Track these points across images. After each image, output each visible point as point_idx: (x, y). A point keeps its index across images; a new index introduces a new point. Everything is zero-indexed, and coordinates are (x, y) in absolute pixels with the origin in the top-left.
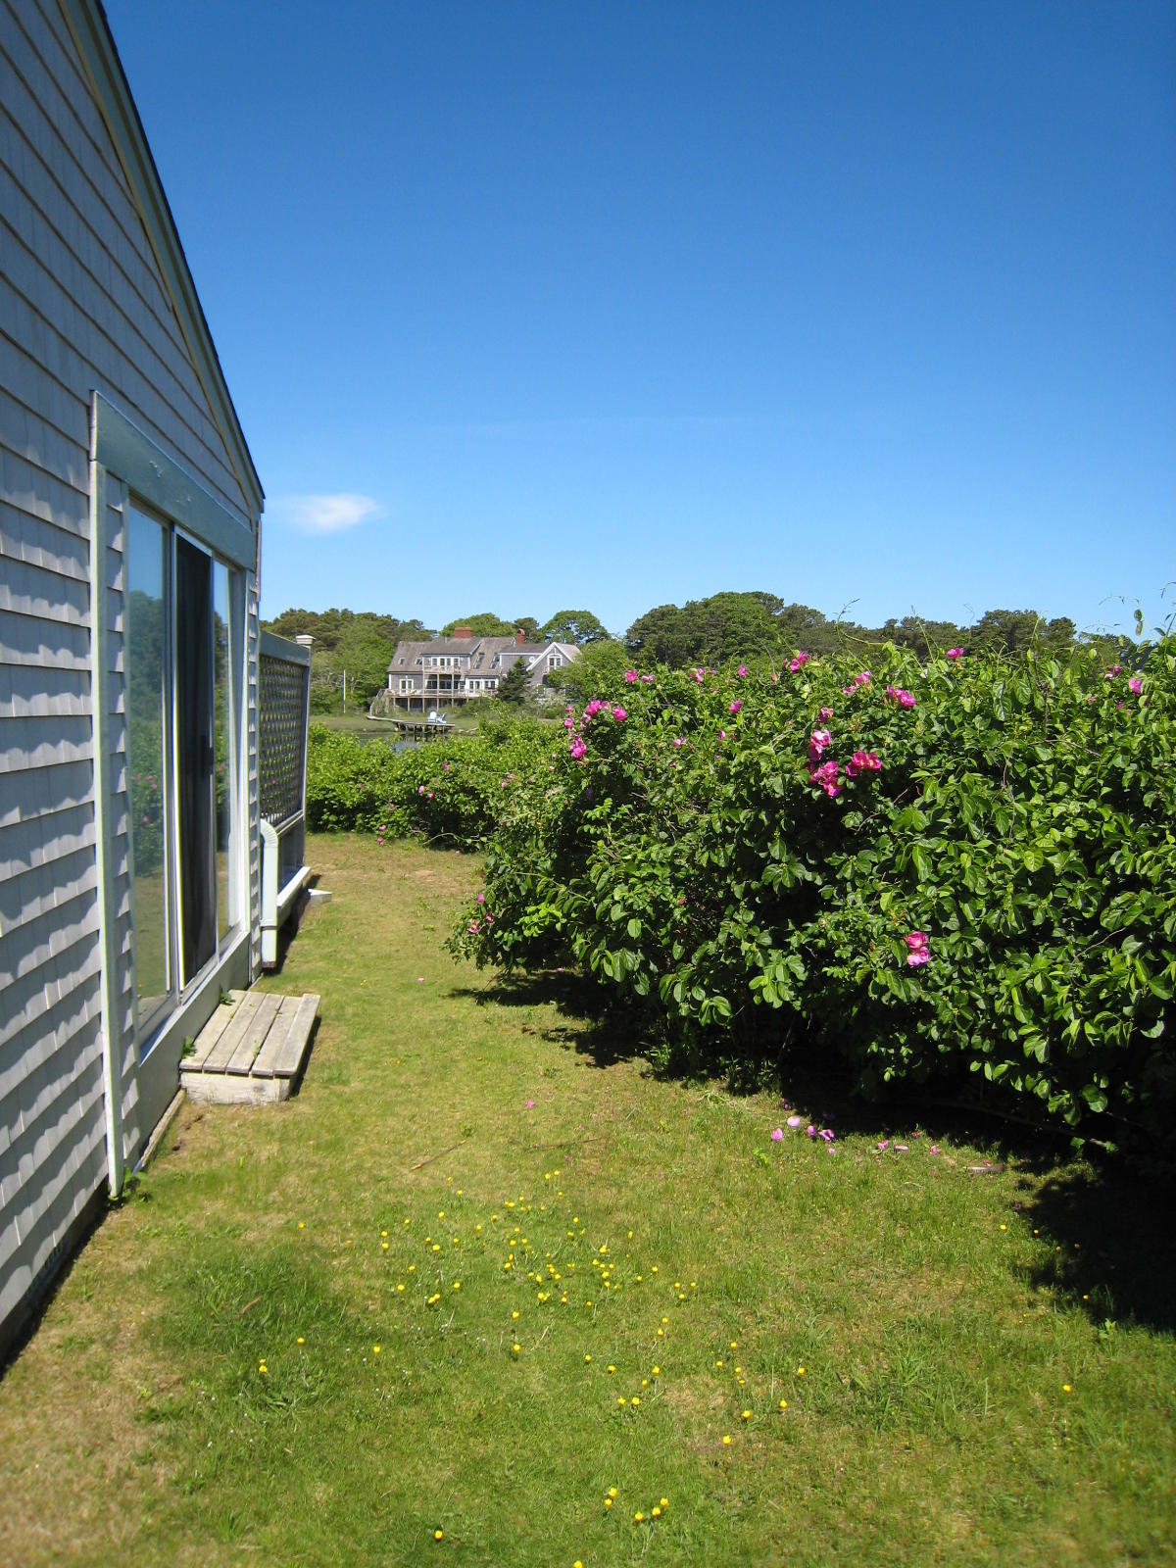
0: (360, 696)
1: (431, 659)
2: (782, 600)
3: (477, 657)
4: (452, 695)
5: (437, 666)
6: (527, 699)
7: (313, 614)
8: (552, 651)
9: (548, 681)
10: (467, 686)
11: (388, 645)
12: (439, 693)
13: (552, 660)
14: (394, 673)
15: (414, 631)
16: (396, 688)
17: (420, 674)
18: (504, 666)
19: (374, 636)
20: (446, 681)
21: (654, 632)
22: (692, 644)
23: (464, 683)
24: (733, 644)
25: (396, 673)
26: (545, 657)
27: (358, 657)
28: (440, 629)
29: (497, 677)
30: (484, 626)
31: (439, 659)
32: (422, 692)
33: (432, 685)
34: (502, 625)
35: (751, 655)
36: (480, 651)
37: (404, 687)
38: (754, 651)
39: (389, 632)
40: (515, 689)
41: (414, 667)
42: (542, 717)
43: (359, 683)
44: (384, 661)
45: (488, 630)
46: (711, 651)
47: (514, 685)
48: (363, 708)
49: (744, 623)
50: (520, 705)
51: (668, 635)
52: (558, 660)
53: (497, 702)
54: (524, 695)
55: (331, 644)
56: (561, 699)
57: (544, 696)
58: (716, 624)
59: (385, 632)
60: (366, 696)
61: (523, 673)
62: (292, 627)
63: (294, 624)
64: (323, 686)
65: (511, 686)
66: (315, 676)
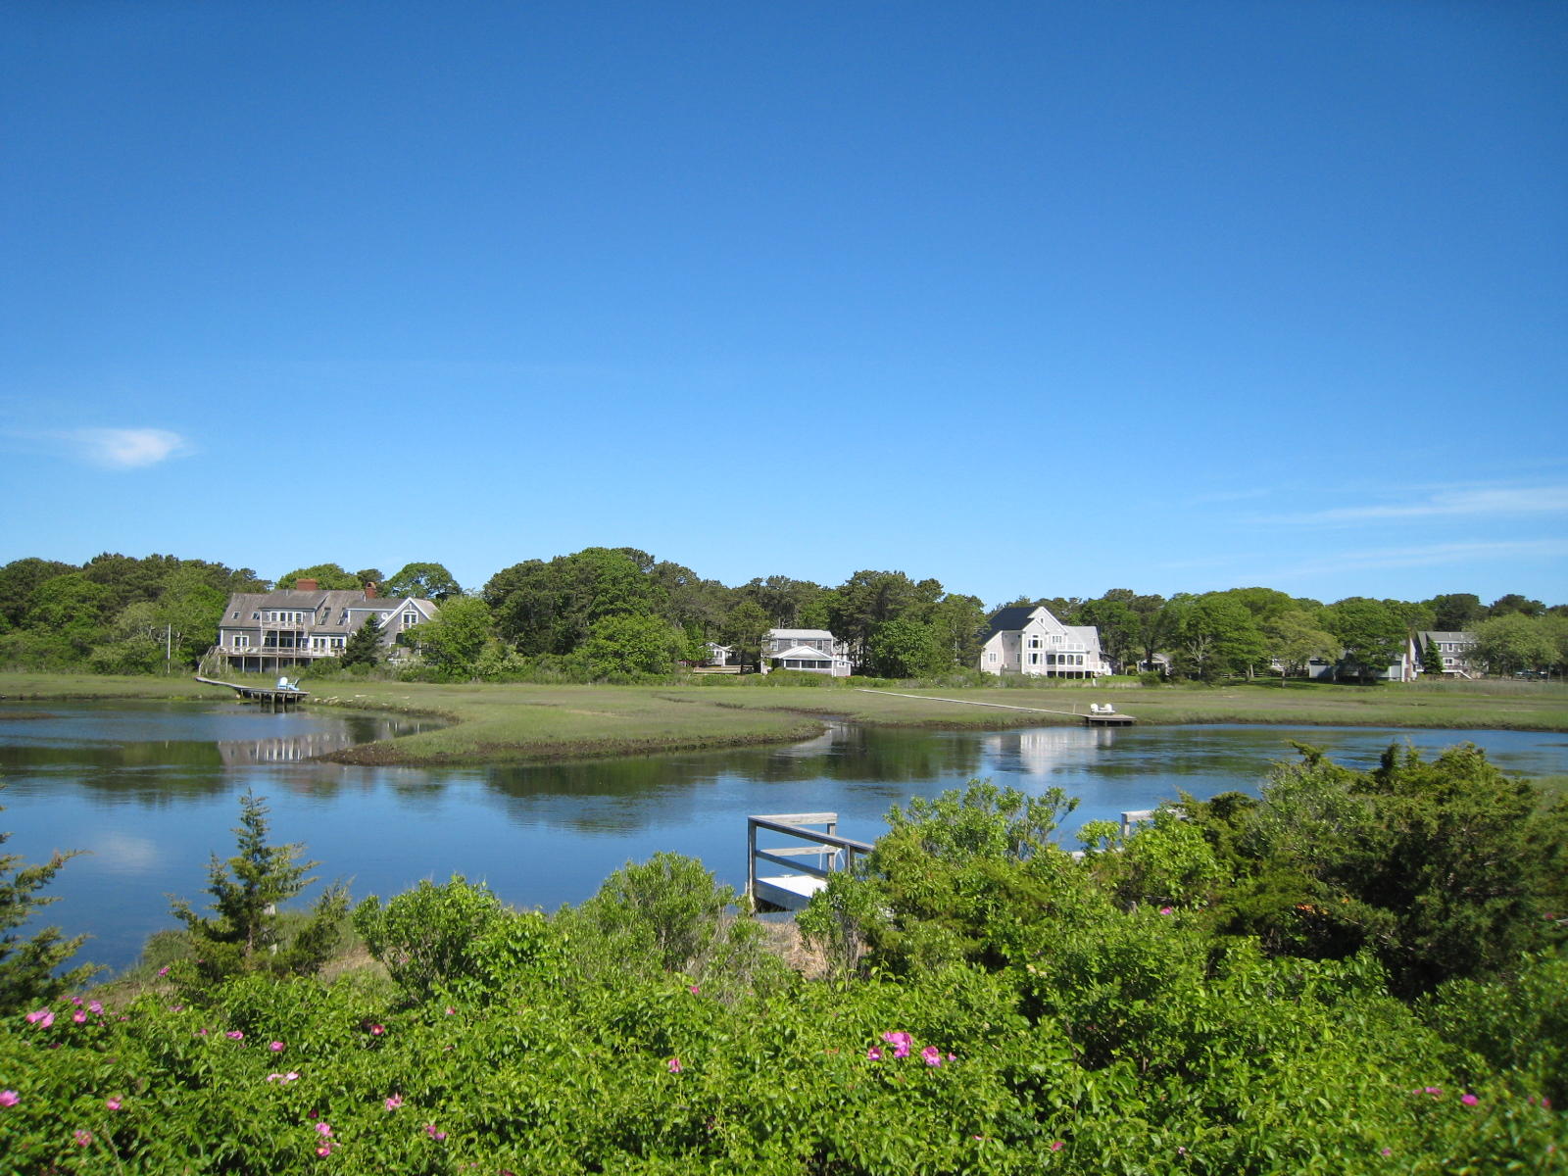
0: (187, 654)
1: (270, 614)
2: (653, 557)
3: (323, 611)
4: (294, 655)
5: (276, 622)
6: (380, 659)
7: (132, 560)
8: (407, 607)
9: (400, 638)
10: (311, 644)
11: (219, 595)
12: (278, 652)
13: (406, 617)
14: (226, 629)
15: (245, 582)
16: (228, 646)
17: (258, 630)
18: (353, 623)
19: (200, 586)
20: (287, 639)
21: (517, 588)
22: (560, 602)
23: (307, 640)
24: (604, 603)
25: (230, 629)
26: (399, 614)
27: (189, 611)
28: (276, 579)
29: (345, 635)
30: (327, 578)
31: (279, 614)
32: (260, 651)
33: (271, 641)
34: (347, 576)
35: (623, 615)
36: (326, 605)
37: (238, 644)
38: (625, 610)
39: (220, 582)
40: (367, 649)
41: (250, 622)
42: (397, 679)
43: (186, 640)
44: (212, 615)
45: (332, 582)
46: (580, 610)
47: (366, 644)
48: (191, 668)
49: (615, 581)
50: (372, 666)
51: (534, 592)
52: (414, 617)
53: (346, 663)
54: (377, 655)
55: (152, 594)
56: (417, 659)
57: (399, 657)
58: (585, 581)
59: (215, 582)
60: (193, 655)
61: (375, 630)
62: (107, 574)
63: (109, 570)
64: (143, 641)
65: (361, 645)
66: (134, 630)
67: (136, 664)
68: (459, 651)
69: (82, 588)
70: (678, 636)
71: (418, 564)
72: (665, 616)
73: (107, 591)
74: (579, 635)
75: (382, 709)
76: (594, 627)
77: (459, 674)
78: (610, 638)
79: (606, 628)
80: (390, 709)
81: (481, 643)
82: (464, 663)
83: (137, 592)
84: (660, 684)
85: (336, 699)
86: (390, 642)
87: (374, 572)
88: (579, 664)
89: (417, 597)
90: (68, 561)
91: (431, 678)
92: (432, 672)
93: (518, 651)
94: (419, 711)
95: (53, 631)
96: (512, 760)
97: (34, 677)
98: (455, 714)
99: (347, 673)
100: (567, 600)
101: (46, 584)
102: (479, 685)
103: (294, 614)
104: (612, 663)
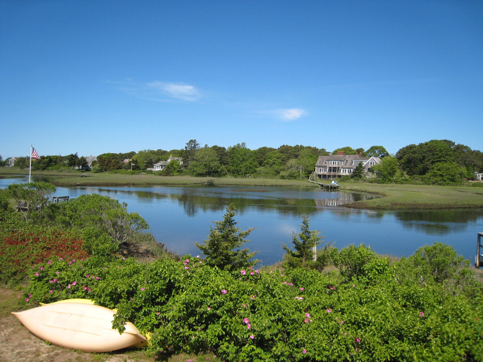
0: (306, 174)
1: (330, 162)
2: (454, 143)
3: (345, 161)
4: (337, 174)
5: (332, 164)
6: (363, 176)
7: (291, 147)
8: (371, 160)
9: (369, 170)
10: (342, 171)
11: (315, 156)
12: (332, 173)
13: (371, 163)
14: (317, 166)
15: (323, 152)
16: (318, 171)
17: (326, 167)
18: (355, 165)
19: (311, 154)
20: (335, 169)
21: (408, 154)
22: (422, 158)
23: (341, 170)
24: (436, 158)
26: (369, 162)
27: (306, 161)
28: (332, 152)
29: (352, 168)
30: (347, 151)
31: (332, 162)
32: (326, 173)
33: (330, 170)
34: (353, 150)
35: (443, 162)
36: (346, 159)
37: (320, 171)
38: (444, 161)
39: (316, 153)
40: (359, 173)
41: (324, 164)
42: (368, 182)
43: (306, 169)
44: (314, 162)
45: (348, 152)
46: (428, 161)
47: (358, 171)
48: (307, 178)
49: (440, 151)
50: (360, 178)
51: (413, 155)
52: (373, 163)
53: (352, 177)
54: (362, 175)
55: (296, 156)
56: (374, 176)
57: (369, 175)
58: (430, 151)
59: (314, 153)
60: (308, 174)
61: (361, 167)
62: (284, 151)
63: (285, 150)
64: (294, 170)
65: (357, 171)
66: (291, 167)
67: (292, 176)
68: (388, 174)
69: (278, 155)
70: (463, 170)
71: (375, 146)
72: (458, 163)
73: (284, 156)
74: (428, 169)
75: (362, 191)
76: (433, 166)
77: (388, 181)
78: (439, 170)
79: (437, 167)
80: (365, 191)
81: (395, 171)
82: (389, 178)
83: (292, 156)
84: (456, 186)
85: (348, 188)
86: (366, 171)
87: (361, 149)
88: (428, 178)
89: (375, 157)
90: (274, 148)
91: (378, 182)
92: (379, 180)
93: (407, 174)
94: (374, 192)
95: (270, 167)
96: (402, 209)
97: (265, 180)
98: (385, 194)
99: (352, 180)
100: (424, 158)
101: (268, 154)
102: (394, 184)
103: (337, 162)
104: (440, 178)
